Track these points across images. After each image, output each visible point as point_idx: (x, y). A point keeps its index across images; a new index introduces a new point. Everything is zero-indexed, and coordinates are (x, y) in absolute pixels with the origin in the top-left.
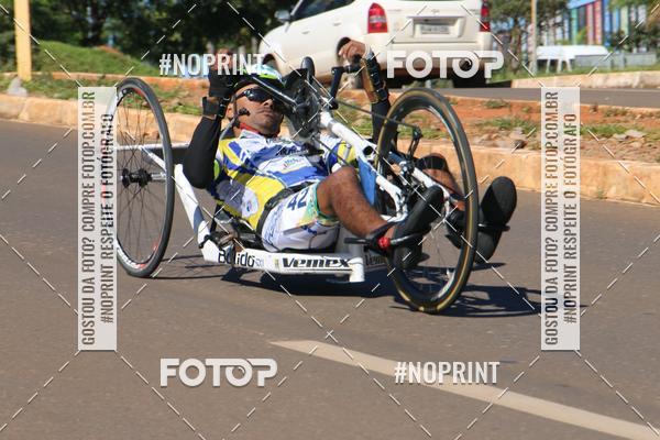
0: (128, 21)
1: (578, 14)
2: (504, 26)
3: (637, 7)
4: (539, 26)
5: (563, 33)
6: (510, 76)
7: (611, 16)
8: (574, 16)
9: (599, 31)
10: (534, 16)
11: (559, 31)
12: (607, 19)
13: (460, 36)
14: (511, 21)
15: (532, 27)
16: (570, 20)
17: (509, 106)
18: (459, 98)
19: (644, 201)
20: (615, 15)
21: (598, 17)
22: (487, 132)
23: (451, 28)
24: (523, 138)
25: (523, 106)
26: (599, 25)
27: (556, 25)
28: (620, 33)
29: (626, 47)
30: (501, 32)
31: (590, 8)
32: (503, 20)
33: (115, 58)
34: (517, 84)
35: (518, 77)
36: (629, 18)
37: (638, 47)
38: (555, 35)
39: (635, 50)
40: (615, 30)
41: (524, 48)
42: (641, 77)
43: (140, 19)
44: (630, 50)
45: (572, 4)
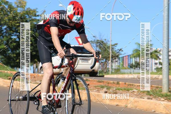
0: (5, 56)
1: (122, 59)
2: (103, 61)
3: (137, 58)
4: (112, 62)
5: (118, 63)
6: (104, 74)
7: (130, 60)
8: (121, 59)
9: (127, 63)
10: (111, 59)
11: (117, 63)
12: (129, 60)
13: (91, 63)
14: (105, 60)
15: (110, 61)
16: (120, 60)
17: (103, 82)
18: (90, 79)
19: (137, 108)
20: (131, 59)
21: (127, 60)
22: (97, 88)
23: (89, 61)
24: (106, 90)
25: (107, 82)
26: (127, 62)
27: (116, 61)
28: (132, 64)
29: (134, 68)
30: (102, 63)
31: (125, 57)
32: (102, 60)
33: (2, 66)
34: (106, 76)
35: (106, 75)
36: (135, 60)
37: (137, 68)
38: (116, 64)
39: (136, 69)
40: (131, 63)
41: (108, 67)
42: (138, 76)
43: (9, 56)
44: (135, 69)
45: (120, 56)
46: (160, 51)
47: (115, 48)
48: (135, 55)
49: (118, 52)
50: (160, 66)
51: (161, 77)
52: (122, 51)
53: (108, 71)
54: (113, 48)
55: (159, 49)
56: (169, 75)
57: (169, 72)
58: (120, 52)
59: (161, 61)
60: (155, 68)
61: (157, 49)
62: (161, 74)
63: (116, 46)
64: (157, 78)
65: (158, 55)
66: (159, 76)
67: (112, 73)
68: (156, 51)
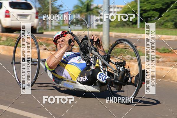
3: (77, 14)
6: (43, 31)
13: (30, 20)
17: (42, 39)
20: (72, 16)
23: (27, 17)
24: (46, 47)
25: (46, 39)
28: (73, 21)
30: (41, 19)
34: (45, 33)
35: (46, 31)
36: (76, 17)
39: (77, 25)
41: (47, 23)
42: (78, 33)
44: (75, 25)
45: (60, 12)
46: (101, 7)
47: (55, 4)
48: (76, 11)
49: (58, 8)
50: (101, 23)
51: (101, 33)
52: (62, 7)
53: (47, 28)
54: (52, 4)
55: (100, 5)
56: (109, 32)
57: (109, 29)
58: (61, 8)
59: (102, 18)
60: (96, 24)
61: (98, 5)
62: (102, 31)
63: (56, 2)
64: (98, 34)
65: (99, 12)
66: (100, 33)
67: (52, 30)
68: (97, 8)
